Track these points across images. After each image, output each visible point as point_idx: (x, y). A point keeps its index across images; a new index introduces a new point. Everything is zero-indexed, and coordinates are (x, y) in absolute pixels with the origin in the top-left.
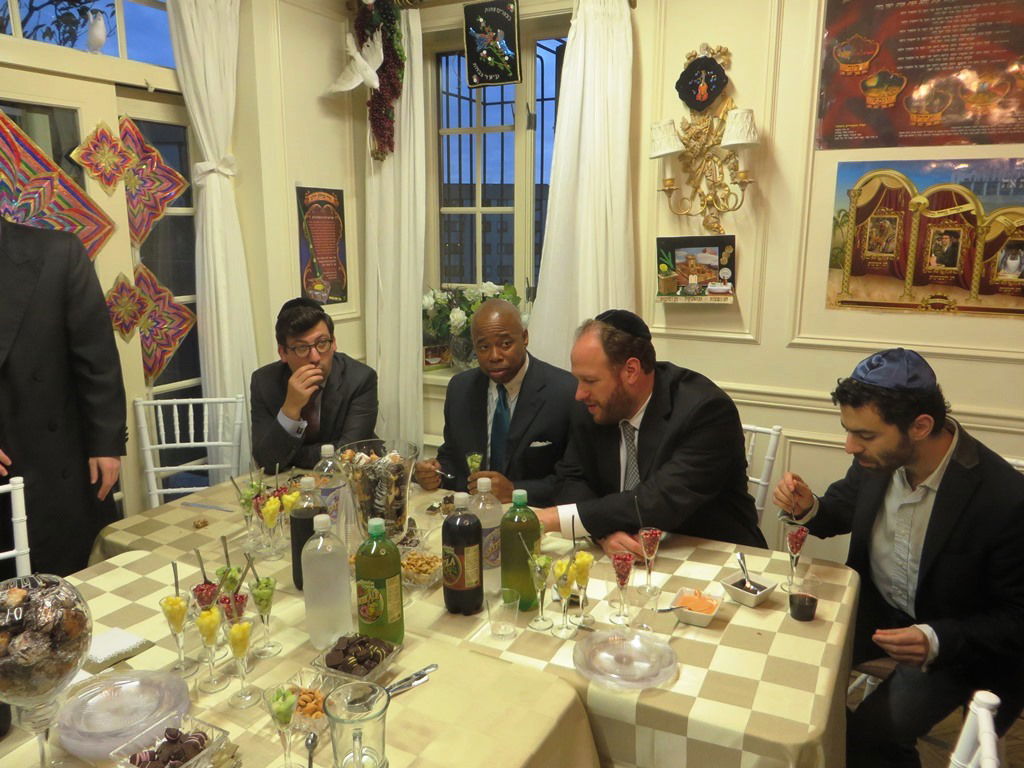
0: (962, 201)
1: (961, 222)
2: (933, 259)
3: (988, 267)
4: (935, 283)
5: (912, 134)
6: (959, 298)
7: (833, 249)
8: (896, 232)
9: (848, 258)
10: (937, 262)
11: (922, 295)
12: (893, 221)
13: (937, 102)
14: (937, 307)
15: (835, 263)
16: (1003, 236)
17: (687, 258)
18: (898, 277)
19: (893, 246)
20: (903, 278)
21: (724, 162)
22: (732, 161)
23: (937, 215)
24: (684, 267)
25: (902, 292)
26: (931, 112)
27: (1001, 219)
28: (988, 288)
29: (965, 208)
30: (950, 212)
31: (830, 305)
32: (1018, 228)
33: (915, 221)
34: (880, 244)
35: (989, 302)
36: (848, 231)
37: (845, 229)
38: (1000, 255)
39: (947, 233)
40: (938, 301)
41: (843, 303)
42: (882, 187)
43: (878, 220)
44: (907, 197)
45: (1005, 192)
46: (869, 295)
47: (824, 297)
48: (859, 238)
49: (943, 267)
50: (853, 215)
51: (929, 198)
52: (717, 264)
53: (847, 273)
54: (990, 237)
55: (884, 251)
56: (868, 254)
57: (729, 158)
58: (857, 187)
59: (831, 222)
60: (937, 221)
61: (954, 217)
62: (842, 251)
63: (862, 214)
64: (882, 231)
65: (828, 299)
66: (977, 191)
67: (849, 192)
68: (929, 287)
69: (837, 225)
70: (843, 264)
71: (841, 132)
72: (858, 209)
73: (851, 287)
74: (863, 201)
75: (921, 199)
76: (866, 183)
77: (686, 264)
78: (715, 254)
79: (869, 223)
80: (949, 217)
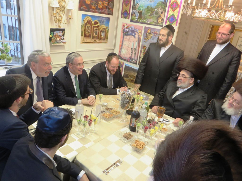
0: (98, 24)
1: (98, 27)
2: (94, 34)
3: (100, 35)
4: (95, 38)
5: (92, 10)
6: (98, 41)
7: (81, 32)
8: (90, 28)
9: (84, 33)
10: (95, 34)
11: (93, 40)
12: (89, 26)
13: (95, 5)
14: (95, 42)
15: (82, 35)
16: (102, 30)
17: (56, 34)
18: (90, 37)
19: (90, 31)
20: (91, 37)
21: (62, 11)
22: (64, 11)
23: (95, 26)
24: (55, 36)
25: (91, 40)
26: (95, 6)
27: (102, 27)
28: (101, 39)
29: (98, 25)
30: (96, 25)
31: (81, 43)
32: (104, 28)
33: (92, 27)
34: (88, 31)
35: (101, 41)
36: (84, 28)
37: (83, 28)
38: (102, 33)
39: (96, 29)
40: (95, 41)
41: (83, 42)
42: (88, 20)
43: (88, 26)
44: (91, 22)
45: (102, 23)
46: (86, 41)
47: (80, 42)
48: (85, 29)
49: (96, 35)
50: (84, 25)
51: (94, 23)
52: (61, 35)
53: (84, 37)
54: (101, 30)
55: (88, 32)
56: (86, 33)
57: (63, 10)
58: (85, 19)
59: (81, 26)
60: (95, 27)
61: (97, 26)
62: (83, 32)
63: (86, 24)
64: (88, 28)
65: (81, 42)
66: (99, 22)
67: (84, 20)
68: (94, 39)
69: (82, 27)
70: (83, 35)
71: (82, 8)
72: (85, 24)
73: (84, 39)
74: (86, 22)
75: (93, 23)
76: (86, 19)
77: (56, 35)
78: (61, 33)
79: (86, 27)
80: (96, 26)
